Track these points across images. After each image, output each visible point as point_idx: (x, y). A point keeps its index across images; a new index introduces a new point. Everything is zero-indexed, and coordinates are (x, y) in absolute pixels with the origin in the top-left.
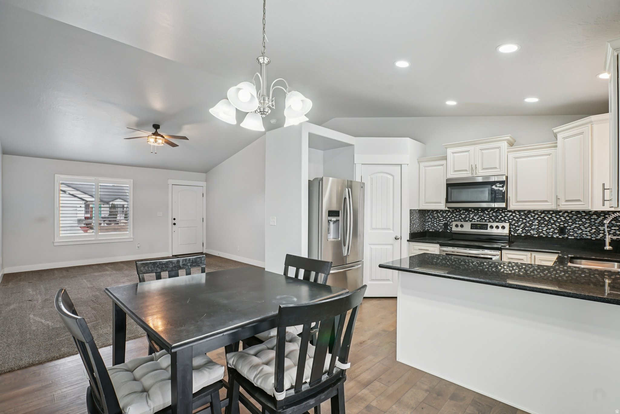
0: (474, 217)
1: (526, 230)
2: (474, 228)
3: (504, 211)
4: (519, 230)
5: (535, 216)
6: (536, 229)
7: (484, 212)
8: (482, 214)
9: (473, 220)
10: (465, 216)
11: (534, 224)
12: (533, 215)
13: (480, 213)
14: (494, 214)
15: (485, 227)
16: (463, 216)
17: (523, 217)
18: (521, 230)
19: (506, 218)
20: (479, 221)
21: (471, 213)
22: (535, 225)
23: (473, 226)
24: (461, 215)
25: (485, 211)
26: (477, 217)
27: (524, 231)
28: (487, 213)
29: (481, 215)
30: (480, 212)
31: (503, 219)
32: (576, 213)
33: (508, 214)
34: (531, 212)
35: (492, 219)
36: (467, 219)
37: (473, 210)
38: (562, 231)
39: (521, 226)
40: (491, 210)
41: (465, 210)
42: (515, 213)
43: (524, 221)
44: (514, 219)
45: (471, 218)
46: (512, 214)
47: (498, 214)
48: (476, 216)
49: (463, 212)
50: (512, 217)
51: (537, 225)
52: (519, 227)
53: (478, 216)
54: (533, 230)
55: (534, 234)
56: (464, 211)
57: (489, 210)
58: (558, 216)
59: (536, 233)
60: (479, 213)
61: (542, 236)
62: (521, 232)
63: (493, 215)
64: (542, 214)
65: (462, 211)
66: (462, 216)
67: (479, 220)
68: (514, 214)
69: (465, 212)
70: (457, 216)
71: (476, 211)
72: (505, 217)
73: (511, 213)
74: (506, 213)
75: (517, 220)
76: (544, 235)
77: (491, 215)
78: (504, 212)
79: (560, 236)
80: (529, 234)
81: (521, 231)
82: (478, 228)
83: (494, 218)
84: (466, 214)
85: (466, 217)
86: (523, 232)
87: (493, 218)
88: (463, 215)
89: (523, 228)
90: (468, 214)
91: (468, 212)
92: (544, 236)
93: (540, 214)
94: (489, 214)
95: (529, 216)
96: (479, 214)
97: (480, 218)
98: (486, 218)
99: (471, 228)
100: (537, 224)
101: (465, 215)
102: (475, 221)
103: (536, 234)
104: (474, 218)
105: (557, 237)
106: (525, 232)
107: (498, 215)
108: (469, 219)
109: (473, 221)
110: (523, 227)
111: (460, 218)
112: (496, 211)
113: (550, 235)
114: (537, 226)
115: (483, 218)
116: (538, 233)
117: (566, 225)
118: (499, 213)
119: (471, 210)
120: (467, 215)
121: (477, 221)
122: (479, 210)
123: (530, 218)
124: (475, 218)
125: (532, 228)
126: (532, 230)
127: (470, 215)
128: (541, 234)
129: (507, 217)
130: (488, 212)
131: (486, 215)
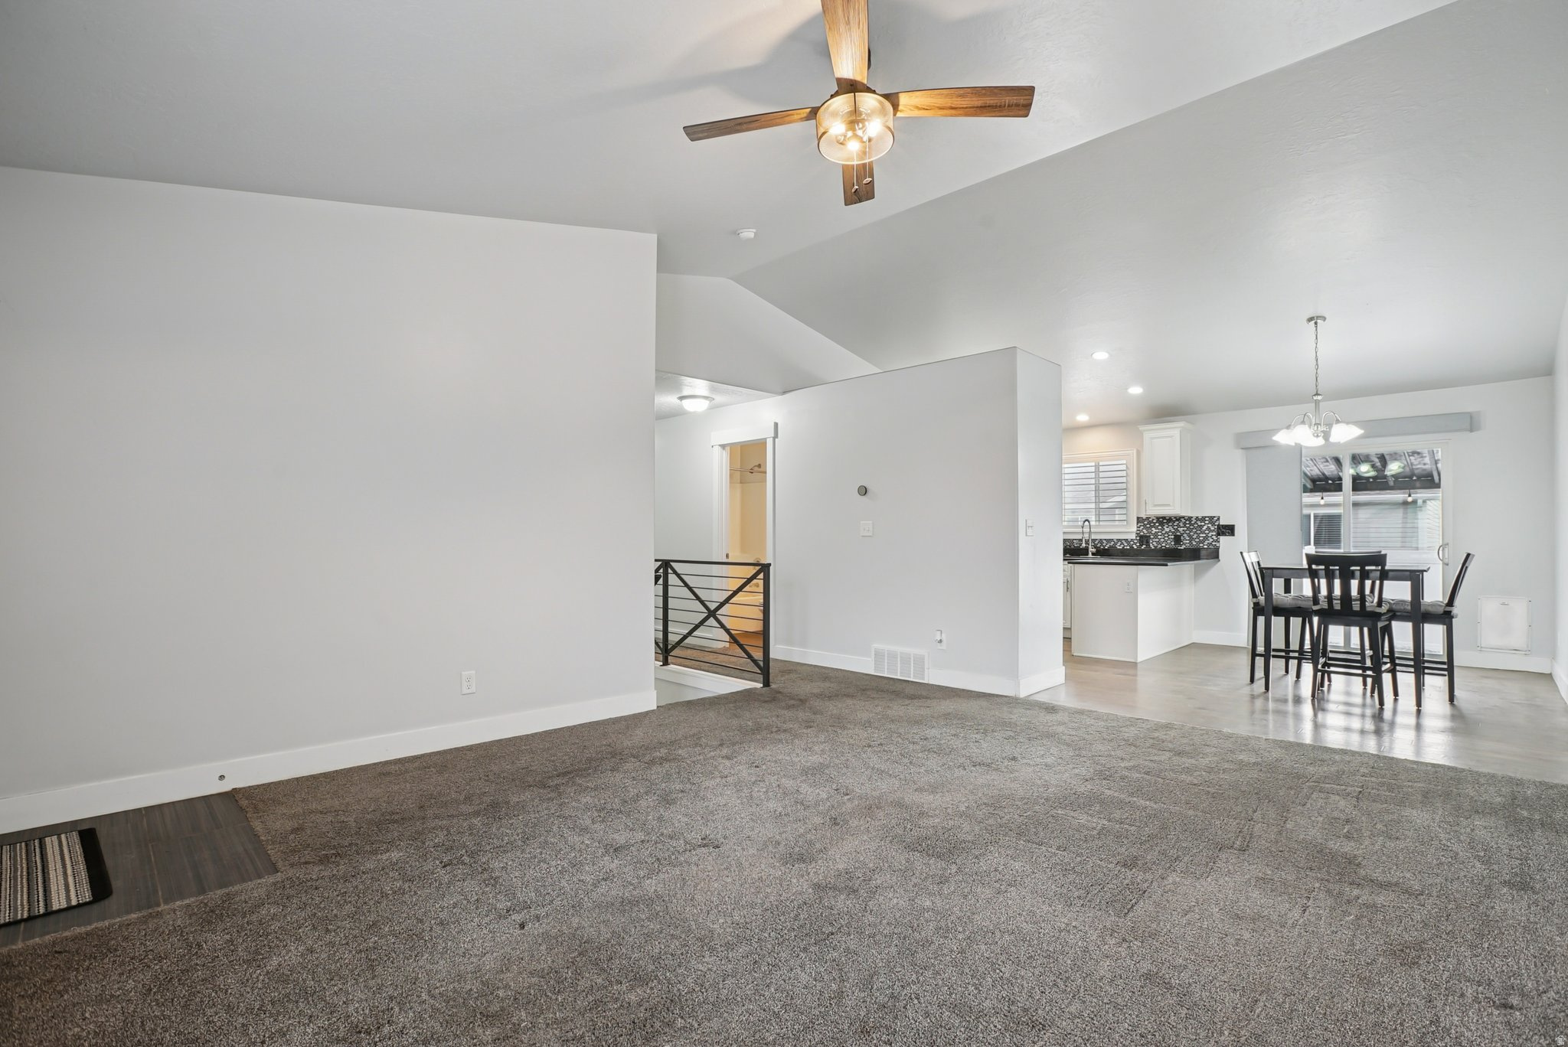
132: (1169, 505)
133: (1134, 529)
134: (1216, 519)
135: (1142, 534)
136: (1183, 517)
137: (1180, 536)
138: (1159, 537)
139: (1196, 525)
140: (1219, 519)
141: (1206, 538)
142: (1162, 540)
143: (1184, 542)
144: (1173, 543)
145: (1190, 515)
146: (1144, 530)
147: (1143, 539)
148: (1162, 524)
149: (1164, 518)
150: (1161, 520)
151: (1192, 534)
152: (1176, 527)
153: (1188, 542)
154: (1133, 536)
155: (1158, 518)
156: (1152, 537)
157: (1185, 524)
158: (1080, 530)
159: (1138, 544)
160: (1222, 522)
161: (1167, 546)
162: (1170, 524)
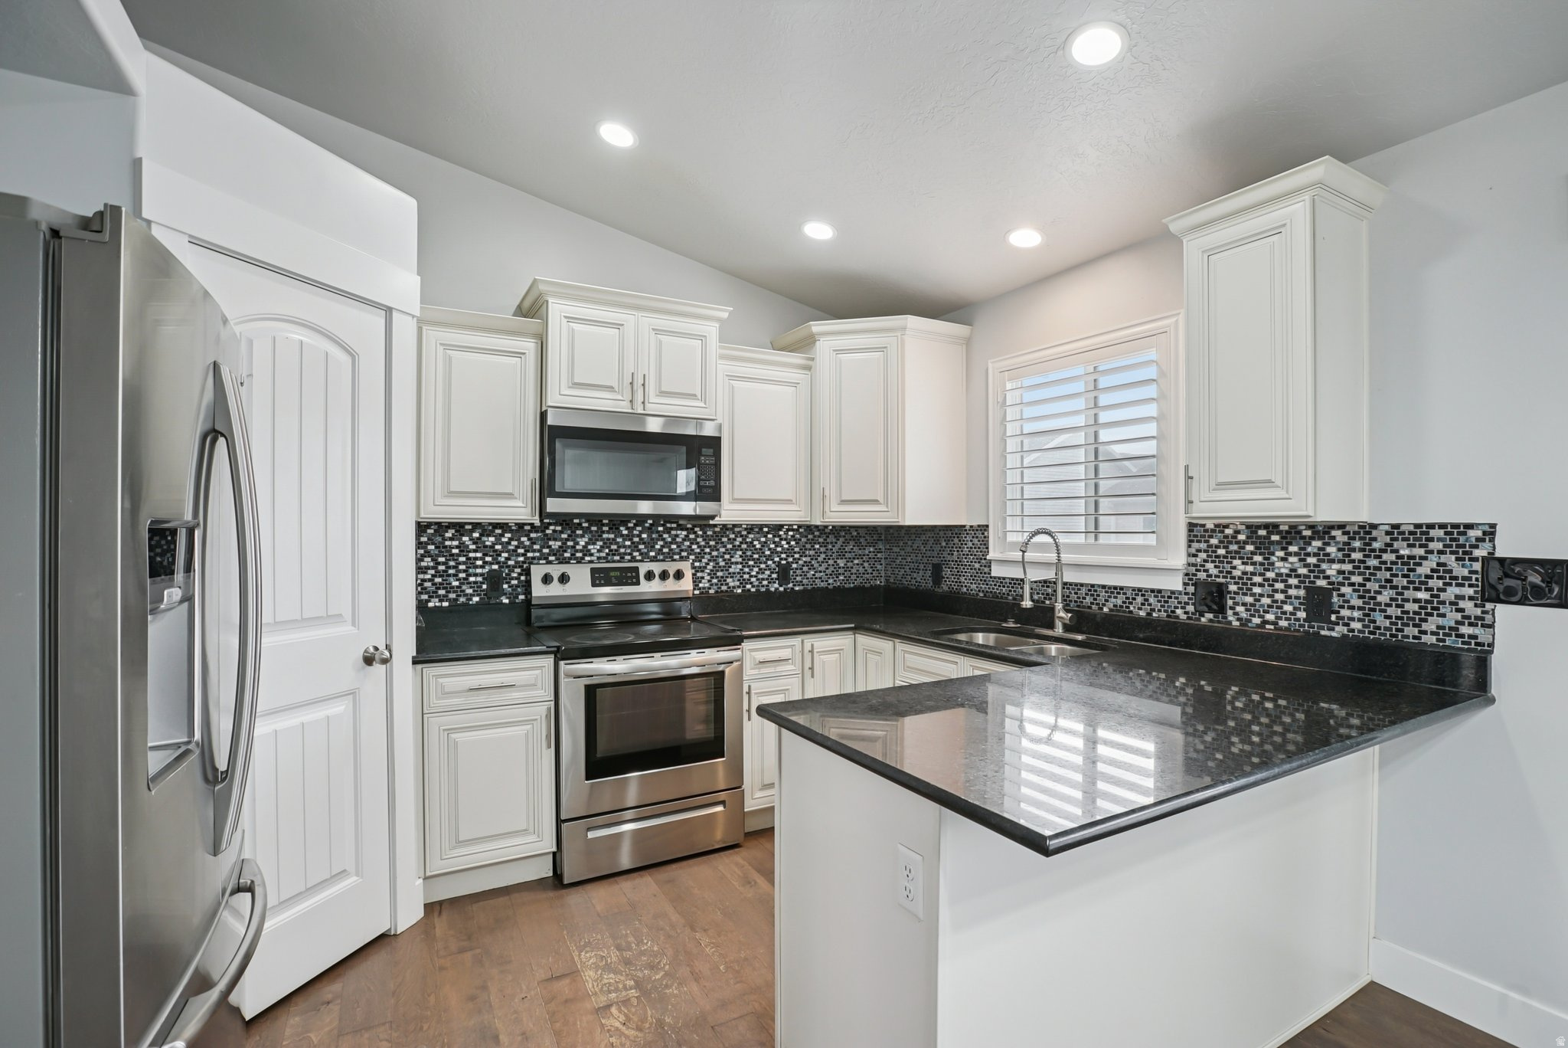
0: (590, 547)
1: (717, 577)
2: (602, 582)
3: (668, 525)
4: (703, 578)
5: (735, 540)
6: (739, 573)
7: (618, 529)
8: (612, 536)
9: (585, 555)
10: (559, 543)
11: (733, 560)
12: (732, 536)
13: (608, 532)
14: (644, 536)
15: (630, 577)
16: (555, 545)
17: (712, 543)
18: (709, 578)
19: (674, 546)
20: (604, 558)
21: (579, 532)
22: (737, 563)
23: (600, 577)
24: (550, 539)
25: (622, 528)
26: (598, 547)
27: (715, 581)
28: (625, 532)
29: (608, 539)
30: (606, 528)
31: (666, 550)
32: (805, 530)
33: (677, 536)
34: (727, 529)
35: (639, 550)
36: (567, 555)
37: (585, 525)
38: (784, 573)
39: (708, 567)
40: (636, 525)
41: (561, 525)
42: (695, 533)
43: (715, 553)
44: (693, 550)
45: (581, 551)
46: (687, 536)
47: (654, 536)
48: (594, 544)
49: (554, 531)
50: (687, 543)
51: (741, 563)
52: (703, 571)
53: (601, 543)
54: (732, 575)
55: (734, 587)
56: (559, 528)
57: (631, 525)
58: (777, 539)
59: (738, 583)
60: (603, 532)
61: (749, 590)
62: (707, 585)
63: (641, 539)
64: (749, 533)
65: (552, 528)
66: (551, 543)
67: (603, 555)
68: (692, 536)
69: (561, 532)
70: (535, 543)
71: (594, 528)
72: (671, 543)
73: (685, 533)
74: (673, 532)
75: (698, 550)
76: (753, 586)
77: (636, 539)
78: (668, 531)
79: (781, 586)
80: (724, 588)
81: (709, 581)
82: (614, 580)
83: (645, 547)
84: (564, 536)
85: (563, 549)
86: (712, 585)
87: (641, 547)
88: (555, 540)
89: (712, 574)
90: (569, 536)
91: (569, 532)
92: (753, 590)
93: (744, 533)
94: (629, 537)
95: (725, 539)
96: (605, 536)
97: (607, 551)
98: (622, 550)
99: (594, 585)
100: (740, 560)
101: (561, 540)
102: (593, 558)
103: (739, 587)
104: (589, 550)
105: (777, 589)
106: (716, 584)
107: (652, 539)
108: (572, 555)
109: (587, 558)
110: (711, 571)
111: (546, 551)
112: (649, 528)
113: (763, 586)
114: (740, 566)
115: (616, 550)
116: (743, 583)
117: (791, 559)
118: (658, 532)
119: (580, 524)
120: (567, 540)
121: (599, 558)
122: (603, 525)
123: (725, 546)
124: (593, 551)
125: (731, 570)
126: (732, 577)
127: (578, 540)
128: (748, 586)
129: (676, 543)
130: (628, 528)
131: (624, 540)
132: (1268, 483)
133: (1179, 559)
134: (1474, 534)
135: (1202, 575)
136: (1341, 526)
137: (1326, 593)
138: (1257, 590)
139: (1389, 557)
140: (1490, 532)
141: (1432, 607)
142: (1266, 601)
143: (1345, 613)
144: (1302, 615)
145: (1365, 516)
146: (1210, 566)
147: (1213, 596)
148: (1264, 547)
149: (1272, 528)
150: (1262, 532)
151: (1373, 586)
152: (1312, 560)
153: (1356, 614)
154: (1176, 583)
155: (1252, 528)
156: (1233, 588)
157: (1346, 549)
158: (1018, 555)
159: (1191, 608)
160: (1505, 548)
161: (1283, 623)
162: (1293, 549)
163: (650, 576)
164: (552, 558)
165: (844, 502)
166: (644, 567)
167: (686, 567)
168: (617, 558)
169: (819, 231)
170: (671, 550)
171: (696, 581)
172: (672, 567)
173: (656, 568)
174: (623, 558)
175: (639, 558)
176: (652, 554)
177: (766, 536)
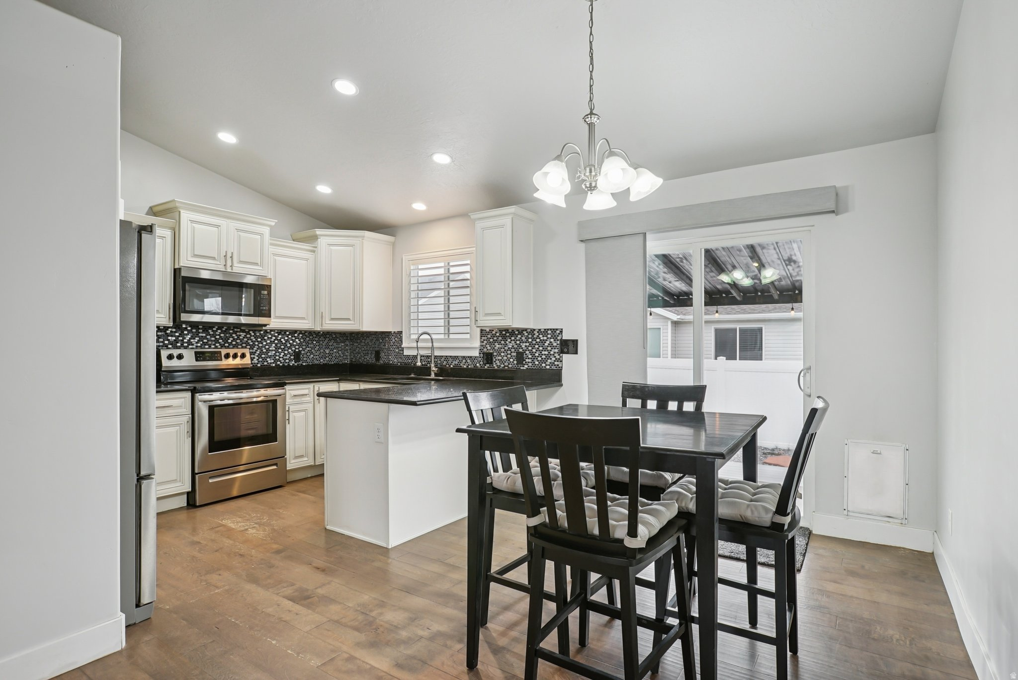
0: (192, 340)
1: (262, 358)
2: (201, 359)
3: (236, 330)
4: (254, 358)
5: (271, 338)
6: (273, 356)
7: (207, 331)
8: (204, 335)
9: (189, 345)
10: (174, 338)
11: (271, 349)
12: (270, 336)
13: (202, 333)
14: (222, 335)
15: (215, 356)
16: (172, 339)
17: (259, 340)
18: (257, 358)
19: (238, 341)
20: (200, 347)
21: (186, 332)
22: (272, 350)
23: (199, 356)
24: (169, 336)
25: (210, 331)
26: (197, 341)
27: (261, 360)
28: (211, 333)
29: (202, 337)
30: (200, 331)
31: (234, 343)
32: (309, 334)
33: (240, 335)
34: (267, 333)
35: (219, 343)
36: (179, 344)
37: (189, 328)
38: (297, 356)
39: (257, 352)
40: (217, 329)
41: (175, 328)
42: (250, 334)
43: (260, 345)
44: (249, 343)
45: (186, 343)
46: (245, 336)
47: (227, 335)
48: (194, 339)
49: (171, 332)
50: (246, 339)
51: (275, 351)
52: (254, 355)
53: (198, 339)
54: (270, 357)
55: (271, 363)
56: (174, 330)
57: (214, 329)
58: (293, 338)
59: (273, 361)
60: (199, 333)
61: (279, 365)
62: (256, 362)
63: (220, 337)
64: (279, 335)
65: (170, 329)
66: (169, 338)
67: (199, 345)
68: (248, 336)
69: (175, 332)
70: (160, 338)
71: (194, 331)
72: (237, 339)
73: (245, 334)
74: (238, 334)
75: (252, 343)
76: (281, 363)
77: (218, 337)
78: (235, 333)
79: (295, 363)
80: (266, 363)
81: (257, 360)
82: (208, 358)
83: (223, 341)
84: (177, 334)
85: (176, 341)
86: (259, 362)
87: (220, 341)
88: (172, 336)
89: (259, 356)
90: (180, 334)
91: (180, 332)
92: (281, 365)
93: (276, 335)
94: (214, 336)
95: (266, 338)
96: (200, 335)
97: (201, 342)
98: (210, 343)
99: (197, 360)
100: (274, 349)
101: (175, 336)
102: (193, 347)
103: (273, 363)
104: (192, 342)
105: (293, 364)
106: (261, 362)
107: (227, 337)
108: (181, 345)
109: (190, 347)
110: (259, 354)
111: (166, 342)
112: (225, 331)
113: (286, 363)
114: (274, 352)
115: (206, 343)
116: (276, 361)
117: (301, 349)
118: (230, 333)
119: (186, 328)
120: (179, 336)
121: (197, 347)
122: (199, 329)
123: (266, 342)
124: (193, 343)
125: (269, 354)
126: (270, 358)
127: (185, 336)
128: (279, 363)
129: (240, 339)
130: (213, 331)
131: (211, 337)
132: (499, 314)
133: (477, 344)
134: (558, 332)
135: (485, 350)
136: (526, 330)
137: (522, 354)
138: (502, 354)
139: (538, 340)
140: (561, 332)
141: (548, 357)
142: (505, 358)
143: (527, 360)
144: (515, 362)
145: (532, 326)
146: (488, 346)
147: (488, 357)
148: (504, 338)
149: (507, 330)
150: (504, 333)
151: (534, 350)
152: (518, 342)
153: (530, 360)
154: (476, 353)
155: (501, 331)
156: (495, 354)
157: (527, 338)
158: (415, 345)
159: (482, 363)
160: (566, 336)
161: (510, 366)
162: (513, 338)
163: (227, 356)
164: (170, 346)
165: (332, 319)
166: (224, 352)
167: (247, 352)
168: (207, 347)
169: (324, 189)
170: (237, 343)
171: (252, 359)
172: (239, 352)
173: (232, 352)
174: (211, 347)
175: (219, 347)
176: (227, 345)
177: (288, 337)
